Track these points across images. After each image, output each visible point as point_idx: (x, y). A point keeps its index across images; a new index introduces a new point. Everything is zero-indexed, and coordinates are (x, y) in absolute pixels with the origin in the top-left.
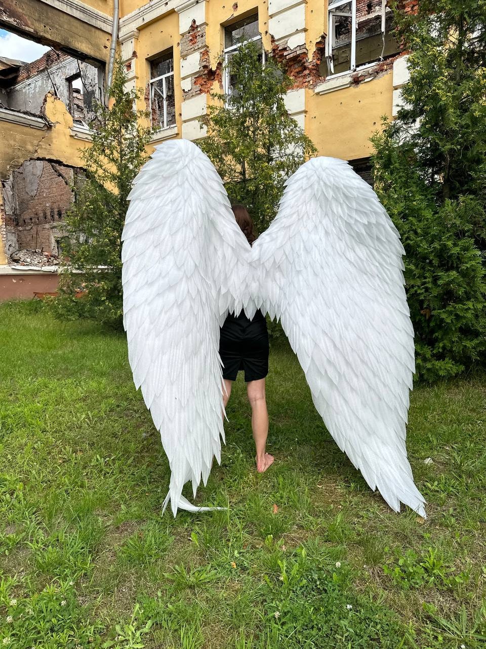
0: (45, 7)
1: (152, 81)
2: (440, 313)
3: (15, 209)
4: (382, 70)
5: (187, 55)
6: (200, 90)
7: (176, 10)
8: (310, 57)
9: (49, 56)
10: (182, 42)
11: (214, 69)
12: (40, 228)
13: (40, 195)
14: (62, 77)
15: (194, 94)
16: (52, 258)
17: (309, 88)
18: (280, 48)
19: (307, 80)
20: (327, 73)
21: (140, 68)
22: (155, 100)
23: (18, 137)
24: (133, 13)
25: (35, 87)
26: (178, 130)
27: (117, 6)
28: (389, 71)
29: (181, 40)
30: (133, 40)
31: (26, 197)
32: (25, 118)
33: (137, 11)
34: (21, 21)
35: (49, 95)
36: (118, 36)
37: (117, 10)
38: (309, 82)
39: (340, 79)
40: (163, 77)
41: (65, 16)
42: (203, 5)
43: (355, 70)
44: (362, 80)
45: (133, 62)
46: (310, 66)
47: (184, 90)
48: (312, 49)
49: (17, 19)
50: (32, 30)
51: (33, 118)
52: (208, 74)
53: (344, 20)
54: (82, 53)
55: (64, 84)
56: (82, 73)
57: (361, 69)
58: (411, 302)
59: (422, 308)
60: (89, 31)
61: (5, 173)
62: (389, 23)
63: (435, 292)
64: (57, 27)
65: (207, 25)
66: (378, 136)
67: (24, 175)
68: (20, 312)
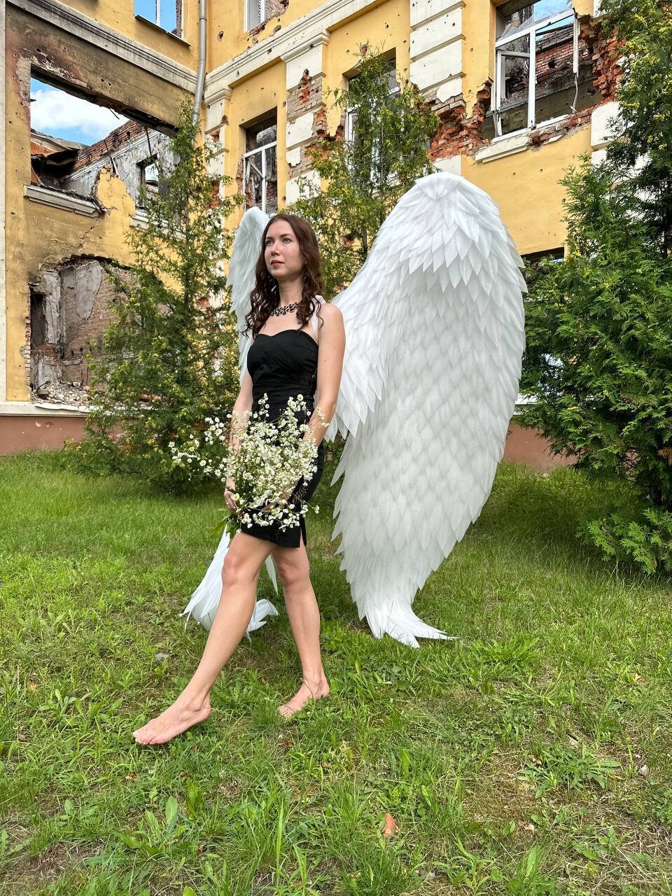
0: (103, 55)
1: (247, 155)
3: (61, 336)
4: (575, 125)
5: (295, 117)
6: (313, 164)
7: (282, 58)
8: (469, 111)
9: (117, 135)
10: (290, 100)
11: (332, 134)
13: (95, 318)
14: (132, 162)
15: (304, 169)
17: (468, 155)
18: (426, 102)
19: (465, 143)
20: (492, 133)
21: (232, 137)
22: (251, 181)
23: (57, 225)
24: (225, 66)
27: (203, 57)
28: (585, 126)
29: (289, 97)
30: (223, 101)
31: (77, 320)
32: (67, 200)
33: (230, 62)
34: (70, 71)
35: (104, 171)
36: (203, 96)
37: (203, 62)
38: (467, 146)
39: (513, 141)
40: (263, 149)
41: (132, 68)
42: (319, 50)
43: (535, 128)
44: (545, 140)
45: (223, 131)
46: (469, 125)
47: (290, 164)
48: (472, 101)
49: (65, 69)
50: (85, 85)
51: (80, 201)
52: (324, 141)
53: (518, 73)
54: (153, 117)
55: (134, 171)
56: (158, 156)
57: (544, 126)
58: (640, 436)
59: (661, 446)
60: (163, 88)
61: (34, 273)
62: (582, 74)
64: (120, 81)
65: (324, 76)
66: (574, 174)
67: (75, 291)
68: (39, 468)
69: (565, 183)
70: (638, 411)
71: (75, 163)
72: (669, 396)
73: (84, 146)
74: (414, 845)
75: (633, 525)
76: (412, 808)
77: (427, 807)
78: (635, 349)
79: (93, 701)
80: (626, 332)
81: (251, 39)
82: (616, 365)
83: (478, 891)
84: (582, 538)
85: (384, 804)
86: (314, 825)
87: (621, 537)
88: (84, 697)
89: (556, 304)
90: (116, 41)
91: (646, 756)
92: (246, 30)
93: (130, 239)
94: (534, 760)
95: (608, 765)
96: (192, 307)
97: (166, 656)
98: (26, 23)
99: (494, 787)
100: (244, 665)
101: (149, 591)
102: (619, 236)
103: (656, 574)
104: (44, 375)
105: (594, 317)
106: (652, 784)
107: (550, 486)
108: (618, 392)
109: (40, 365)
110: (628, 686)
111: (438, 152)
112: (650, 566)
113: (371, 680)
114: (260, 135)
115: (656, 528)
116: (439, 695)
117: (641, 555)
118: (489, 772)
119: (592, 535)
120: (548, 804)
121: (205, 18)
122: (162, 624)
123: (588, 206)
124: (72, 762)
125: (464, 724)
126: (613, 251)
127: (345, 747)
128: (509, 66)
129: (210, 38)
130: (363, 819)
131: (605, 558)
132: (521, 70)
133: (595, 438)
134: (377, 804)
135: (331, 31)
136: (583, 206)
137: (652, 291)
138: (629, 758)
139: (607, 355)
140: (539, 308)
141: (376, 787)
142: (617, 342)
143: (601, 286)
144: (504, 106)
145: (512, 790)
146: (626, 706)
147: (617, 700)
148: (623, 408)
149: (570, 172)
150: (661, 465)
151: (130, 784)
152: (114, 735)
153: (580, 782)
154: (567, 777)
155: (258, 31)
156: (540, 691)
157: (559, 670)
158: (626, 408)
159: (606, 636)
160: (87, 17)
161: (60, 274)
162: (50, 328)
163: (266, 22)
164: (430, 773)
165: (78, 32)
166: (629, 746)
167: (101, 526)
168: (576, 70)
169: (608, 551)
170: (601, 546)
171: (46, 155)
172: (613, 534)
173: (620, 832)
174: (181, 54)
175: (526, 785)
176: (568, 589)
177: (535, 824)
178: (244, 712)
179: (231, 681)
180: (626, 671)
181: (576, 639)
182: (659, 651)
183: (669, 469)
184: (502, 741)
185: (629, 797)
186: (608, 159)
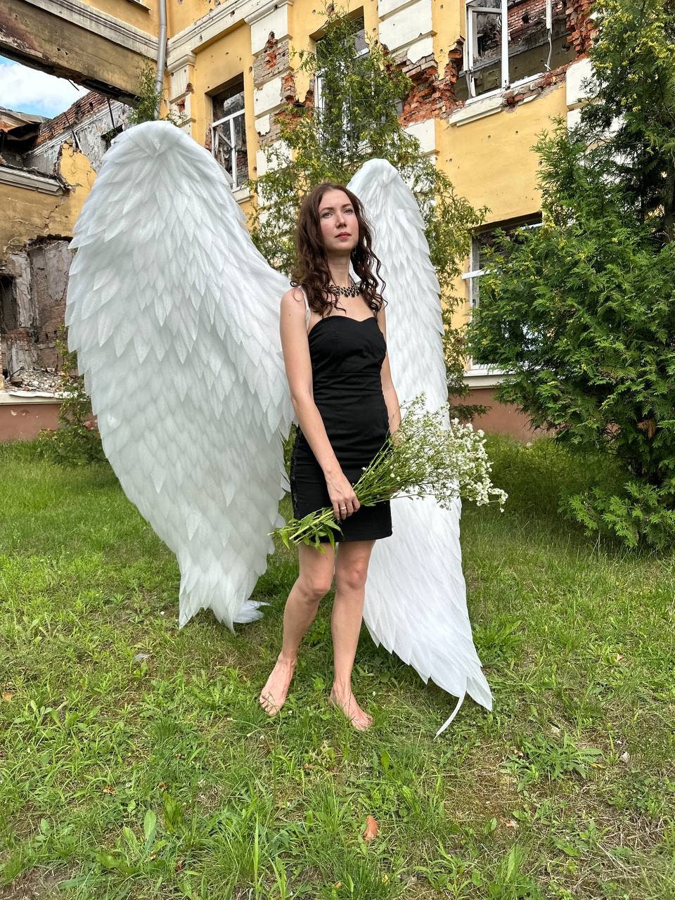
0: (58, 22)
1: (215, 124)
3: (34, 319)
4: (549, 84)
5: (262, 83)
7: (246, 20)
8: (441, 72)
9: (79, 106)
10: (256, 65)
11: (302, 100)
14: (97, 135)
15: (274, 137)
17: (441, 118)
18: (396, 63)
19: (438, 106)
20: (465, 95)
21: (198, 106)
22: (219, 151)
23: (20, 205)
24: (187, 30)
26: (252, 190)
27: (163, 21)
28: (560, 85)
29: (255, 62)
30: (187, 68)
31: (49, 302)
32: (29, 178)
33: (192, 27)
34: (23, 41)
35: (66, 146)
36: (166, 63)
37: (163, 27)
38: (440, 108)
39: (486, 102)
40: (230, 118)
41: (89, 35)
42: (284, 10)
43: (509, 88)
44: (520, 100)
45: (188, 99)
46: (442, 87)
47: (259, 133)
48: (444, 61)
49: (18, 39)
50: (40, 55)
51: (42, 179)
52: (294, 108)
53: (490, 29)
54: (114, 88)
55: (99, 144)
56: (124, 127)
57: (518, 86)
58: (620, 408)
59: (641, 420)
60: (123, 56)
62: (556, 29)
63: (662, 389)
64: (78, 50)
65: (291, 38)
66: (547, 140)
67: (45, 272)
68: (17, 458)
69: (539, 149)
70: (617, 384)
71: (37, 137)
72: (647, 369)
73: (45, 119)
74: (395, 848)
75: (615, 499)
76: (393, 809)
78: (613, 321)
79: (71, 709)
80: (602, 304)
82: (594, 338)
83: (460, 895)
84: (565, 512)
85: (366, 805)
86: (294, 832)
87: (602, 512)
88: (62, 706)
89: (532, 277)
90: (71, 6)
91: (627, 742)
94: (516, 751)
95: (590, 753)
97: (146, 656)
99: (477, 781)
100: (224, 663)
101: (128, 588)
102: (594, 203)
103: (639, 547)
104: (19, 361)
105: (571, 289)
106: (633, 772)
107: (533, 456)
108: (596, 365)
109: (14, 350)
110: (610, 668)
111: (411, 116)
112: (632, 539)
114: (228, 103)
115: (637, 501)
117: (622, 529)
118: (471, 766)
119: (575, 510)
120: (530, 798)
122: (142, 622)
123: (562, 173)
124: (48, 777)
126: (588, 220)
127: (326, 747)
128: (482, 22)
129: (170, 2)
130: (344, 823)
131: (588, 533)
132: (494, 27)
133: (574, 413)
134: (359, 806)
136: (557, 173)
137: (629, 260)
138: (610, 744)
139: (585, 328)
140: (515, 281)
141: (358, 787)
142: (594, 313)
143: (577, 257)
144: (478, 64)
145: (493, 784)
146: (609, 689)
147: (598, 684)
148: (601, 382)
149: (543, 137)
150: (640, 437)
151: (107, 799)
152: (92, 744)
153: (562, 773)
154: (549, 768)
156: (522, 677)
157: (541, 653)
158: (604, 382)
159: (588, 615)
161: (28, 255)
162: (22, 311)
164: (411, 771)
166: (611, 732)
167: (79, 520)
168: (549, 26)
169: (590, 526)
170: (582, 521)
171: (6, 130)
172: (595, 509)
173: (601, 824)
174: (140, 19)
175: (508, 779)
176: (551, 567)
177: (516, 819)
178: (225, 713)
179: (211, 681)
180: (608, 652)
181: (558, 619)
182: (640, 629)
183: (649, 442)
184: (484, 733)
185: (609, 787)
186: (582, 121)
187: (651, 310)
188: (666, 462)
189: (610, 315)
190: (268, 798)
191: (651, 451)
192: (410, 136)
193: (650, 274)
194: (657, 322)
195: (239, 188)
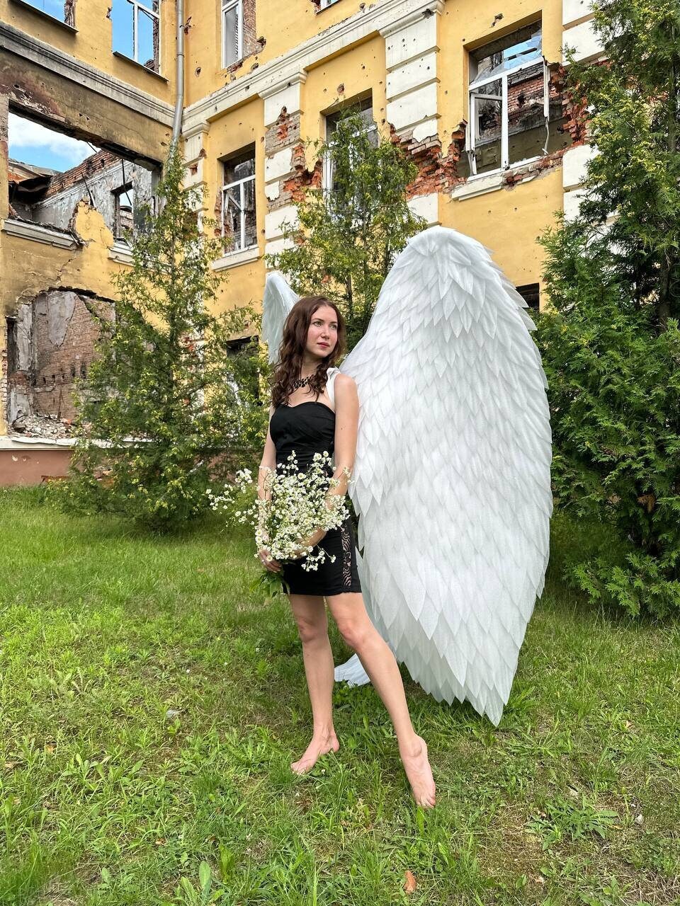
0: (82, 90)
1: (225, 188)
2: (671, 502)
3: (33, 363)
4: (547, 167)
5: (274, 153)
6: (292, 198)
7: (260, 95)
8: (445, 151)
9: (91, 163)
10: (268, 136)
11: (311, 170)
12: (65, 389)
13: (67, 344)
14: (107, 189)
15: (283, 203)
16: (73, 428)
17: (444, 193)
18: (402, 141)
19: (441, 181)
20: (468, 173)
21: (210, 172)
22: (229, 213)
23: (34, 258)
24: (203, 101)
25: (70, 202)
26: (260, 252)
27: (180, 93)
28: (557, 168)
29: (267, 133)
30: (201, 135)
31: (49, 346)
32: (45, 233)
33: (208, 98)
34: (48, 106)
35: (82, 204)
36: (181, 130)
37: (181, 97)
38: (443, 184)
39: (488, 180)
40: (241, 182)
41: (110, 103)
42: (296, 89)
43: (508, 168)
44: (519, 180)
45: (201, 163)
46: (445, 164)
47: (269, 198)
48: (447, 142)
49: (43, 104)
50: (63, 120)
51: (57, 234)
52: (303, 176)
53: (490, 111)
54: (131, 151)
55: (108, 198)
56: (133, 184)
57: (517, 167)
58: (621, 484)
59: (641, 494)
60: (141, 122)
61: (11, 306)
62: (553, 117)
63: (661, 467)
64: (98, 116)
65: (302, 113)
66: (551, 235)
67: (47, 318)
68: (18, 505)
69: (544, 243)
70: (618, 462)
71: (46, 189)
72: (647, 447)
73: (56, 172)
74: (435, 901)
75: (616, 569)
76: (430, 864)
77: (444, 864)
78: (614, 402)
79: (113, 764)
80: (604, 386)
81: (229, 76)
82: (597, 417)
84: (569, 579)
85: (403, 861)
86: (340, 885)
87: (605, 581)
88: (104, 760)
90: (94, 77)
91: (640, 805)
92: (223, 66)
93: (116, 280)
94: (539, 812)
95: (607, 815)
96: (177, 345)
97: (176, 713)
98: (4, 60)
99: (504, 840)
100: (253, 721)
101: (151, 644)
102: (594, 292)
103: (641, 616)
106: (648, 833)
108: (599, 443)
109: (13, 394)
110: (620, 734)
111: (415, 189)
112: (634, 609)
113: (379, 733)
114: (238, 168)
115: (638, 571)
116: (445, 749)
117: (626, 600)
118: (498, 825)
119: (579, 578)
120: (555, 856)
121: (182, 55)
122: (169, 678)
123: (565, 264)
124: (101, 828)
125: (470, 778)
126: (588, 308)
127: (361, 805)
128: (483, 107)
129: (188, 73)
130: (385, 877)
131: (591, 601)
132: (493, 109)
133: (579, 486)
134: (397, 861)
135: (308, 70)
136: (560, 264)
137: (628, 346)
138: (625, 807)
139: (589, 407)
141: (393, 843)
142: (596, 394)
143: (579, 343)
144: (478, 144)
145: (519, 843)
146: (620, 755)
147: (611, 750)
148: (604, 460)
150: (640, 511)
151: (161, 850)
152: (138, 799)
153: (583, 834)
154: (571, 829)
155: (236, 68)
156: (539, 741)
157: (555, 719)
158: (607, 459)
159: (597, 682)
160: (66, 53)
162: (21, 354)
163: (244, 59)
164: (444, 829)
165: (56, 68)
166: (625, 795)
167: (92, 572)
168: (546, 113)
169: (594, 594)
170: (586, 589)
171: (18, 182)
172: (598, 577)
173: (621, 881)
174: (158, 89)
175: (534, 838)
176: (558, 633)
177: (544, 876)
178: (260, 770)
179: (243, 738)
180: (617, 718)
181: (569, 686)
182: (647, 697)
183: (648, 515)
184: (508, 795)
185: (627, 847)
186: (581, 215)
187: (650, 394)
188: (665, 536)
189: (610, 396)
190: (311, 852)
191: (651, 524)
192: (419, 217)
193: (648, 360)
194: (655, 405)
195: (247, 248)
